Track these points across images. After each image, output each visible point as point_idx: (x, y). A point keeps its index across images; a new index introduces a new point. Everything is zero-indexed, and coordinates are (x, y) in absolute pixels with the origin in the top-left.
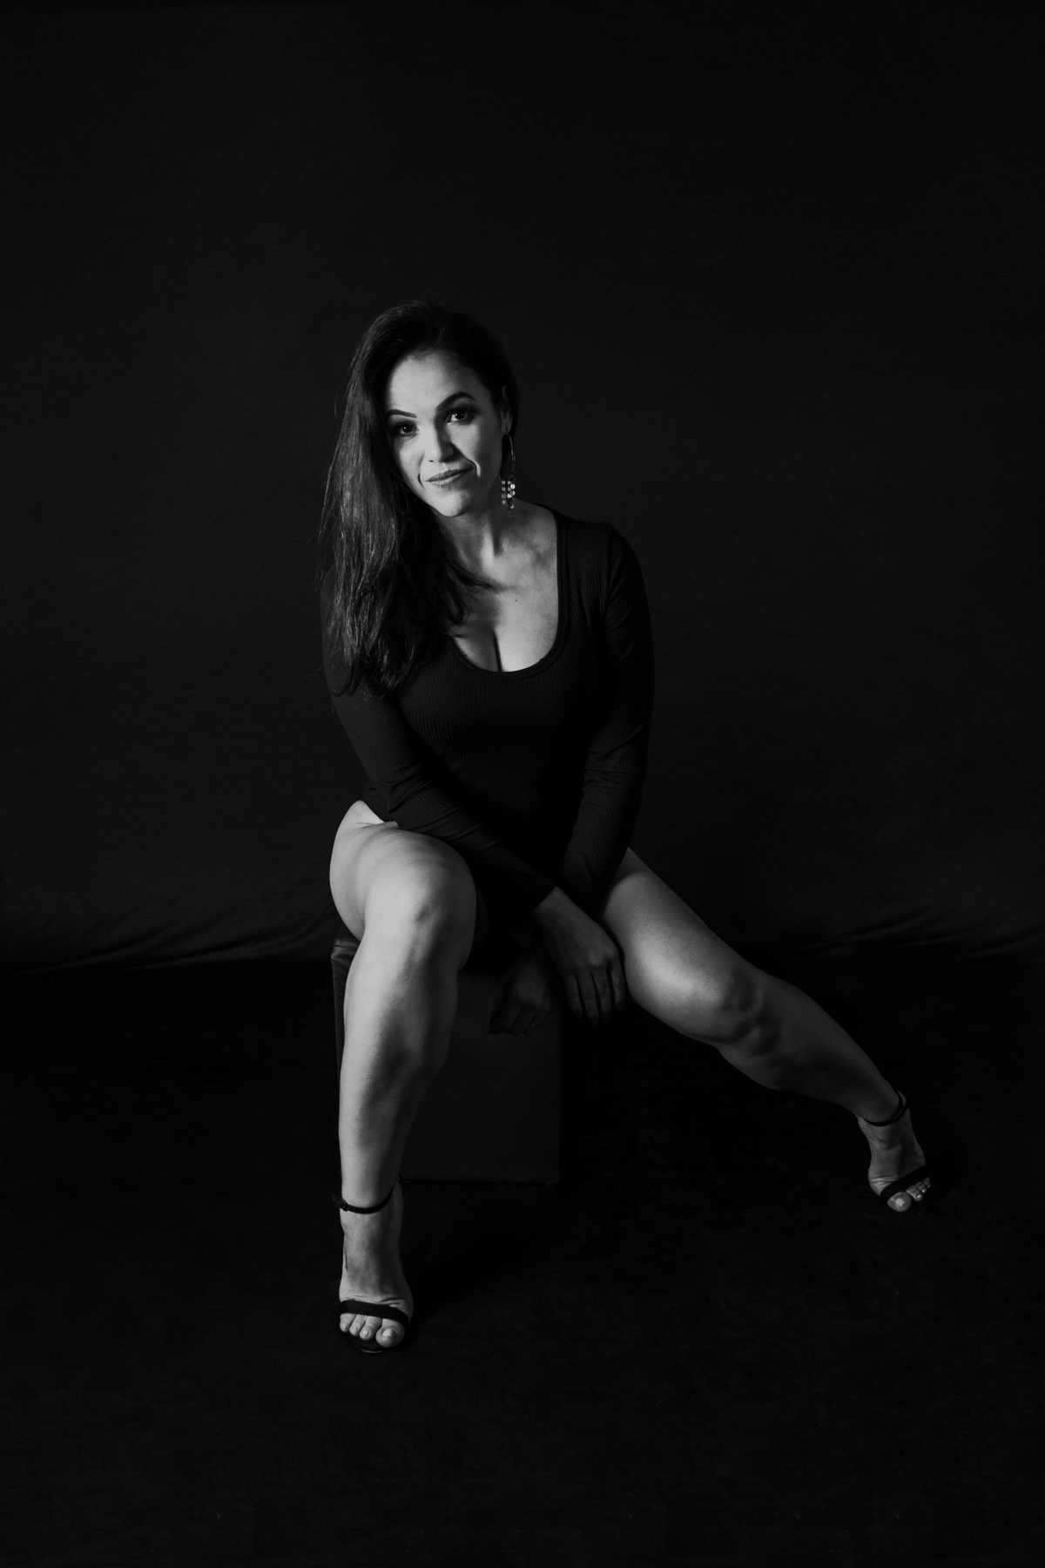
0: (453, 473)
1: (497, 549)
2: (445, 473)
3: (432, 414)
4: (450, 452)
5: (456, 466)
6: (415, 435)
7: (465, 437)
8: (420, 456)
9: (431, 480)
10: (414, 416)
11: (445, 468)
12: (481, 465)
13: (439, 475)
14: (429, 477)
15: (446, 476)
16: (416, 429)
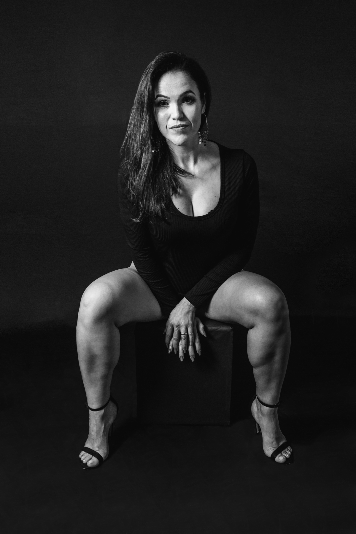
0: (183, 126)
1: (195, 162)
2: (179, 125)
3: (177, 98)
4: (182, 117)
5: (183, 123)
6: (168, 107)
7: (190, 110)
8: (169, 116)
9: (171, 128)
10: (169, 98)
11: (179, 123)
12: (193, 124)
13: (176, 125)
14: (170, 127)
15: (179, 126)
16: (168, 104)
